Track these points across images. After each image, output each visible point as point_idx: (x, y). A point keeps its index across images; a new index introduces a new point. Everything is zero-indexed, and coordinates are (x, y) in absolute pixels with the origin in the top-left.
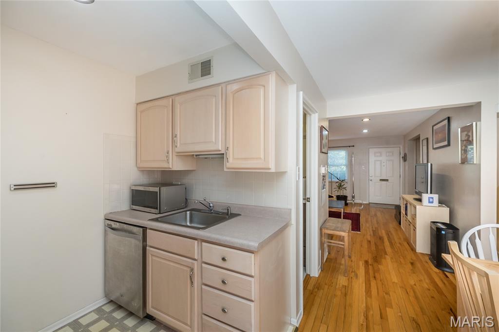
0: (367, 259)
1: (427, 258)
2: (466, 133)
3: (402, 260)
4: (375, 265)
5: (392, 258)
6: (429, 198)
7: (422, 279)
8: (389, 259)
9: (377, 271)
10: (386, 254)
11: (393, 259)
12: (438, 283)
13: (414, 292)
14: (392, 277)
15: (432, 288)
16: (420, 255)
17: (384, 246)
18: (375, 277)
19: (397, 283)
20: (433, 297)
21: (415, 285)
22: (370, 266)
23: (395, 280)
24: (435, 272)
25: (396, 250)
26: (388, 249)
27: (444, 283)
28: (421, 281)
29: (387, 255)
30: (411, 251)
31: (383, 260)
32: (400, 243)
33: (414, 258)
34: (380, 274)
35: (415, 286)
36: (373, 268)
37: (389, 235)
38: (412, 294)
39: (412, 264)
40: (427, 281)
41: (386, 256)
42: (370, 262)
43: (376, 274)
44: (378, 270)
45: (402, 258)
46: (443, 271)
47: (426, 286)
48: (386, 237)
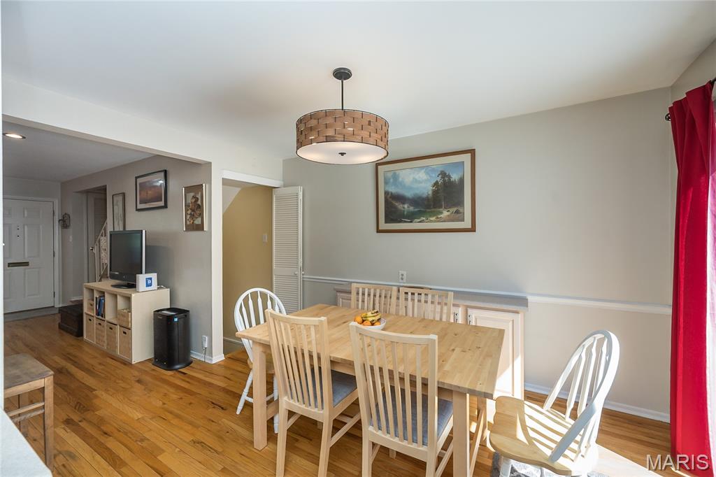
0: (65, 417)
1: (150, 364)
2: (192, 194)
3: (123, 385)
4: (89, 415)
5: (106, 391)
6: (147, 279)
7: (166, 392)
8: (103, 393)
9: (100, 423)
10: (92, 390)
11: (108, 391)
12: (182, 385)
13: (171, 413)
14: (130, 414)
15: (182, 395)
16: (140, 366)
17: (78, 380)
18: (106, 434)
19: (143, 418)
20: (191, 404)
21: (164, 404)
22: (80, 423)
23: (137, 415)
24: (171, 376)
25: (103, 376)
26: (89, 381)
27: (188, 382)
28: (165, 395)
29: (95, 390)
30: (124, 366)
31: (96, 401)
32: (100, 364)
33: (136, 373)
34: (109, 423)
35: (165, 406)
36: (90, 422)
37: (71, 360)
38: (170, 417)
39: (139, 381)
40: (172, 390)
41: (94, 392)
42: (75, 418)
43: (102, 428)
44: (102, 420)
45: (120, 381)
46: (176, 370)
47: (175, 397)
48: (69, 365)
